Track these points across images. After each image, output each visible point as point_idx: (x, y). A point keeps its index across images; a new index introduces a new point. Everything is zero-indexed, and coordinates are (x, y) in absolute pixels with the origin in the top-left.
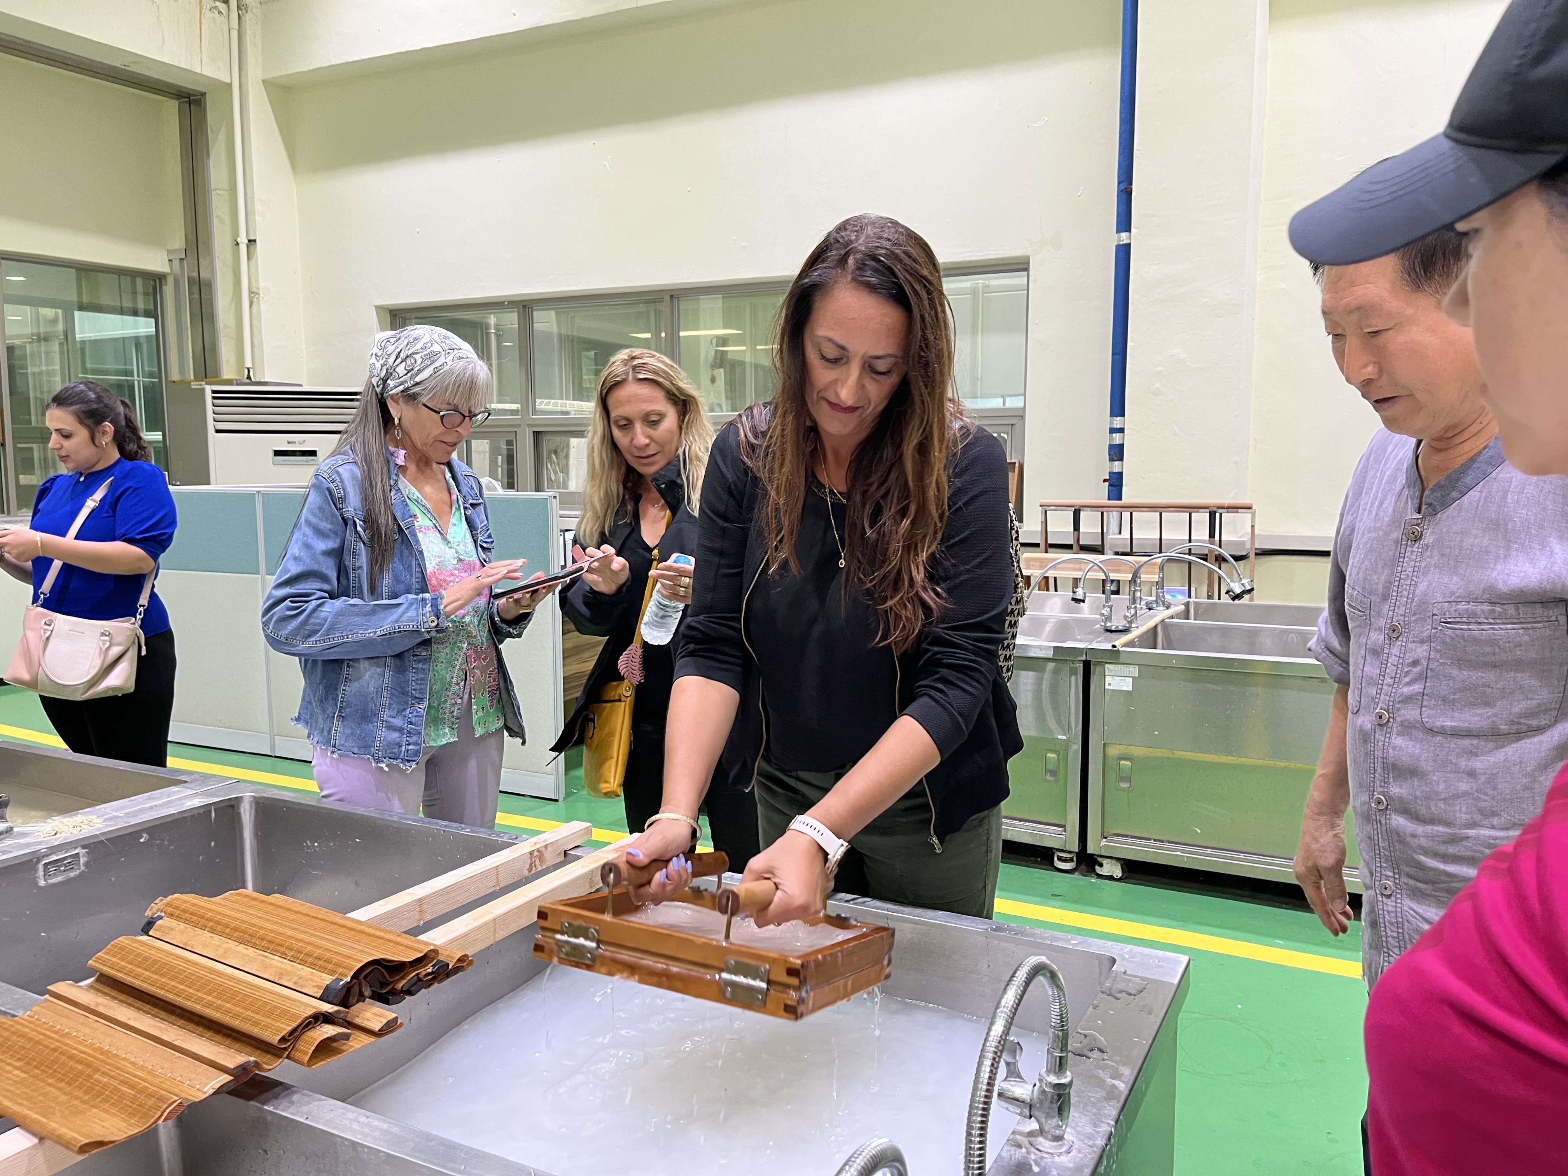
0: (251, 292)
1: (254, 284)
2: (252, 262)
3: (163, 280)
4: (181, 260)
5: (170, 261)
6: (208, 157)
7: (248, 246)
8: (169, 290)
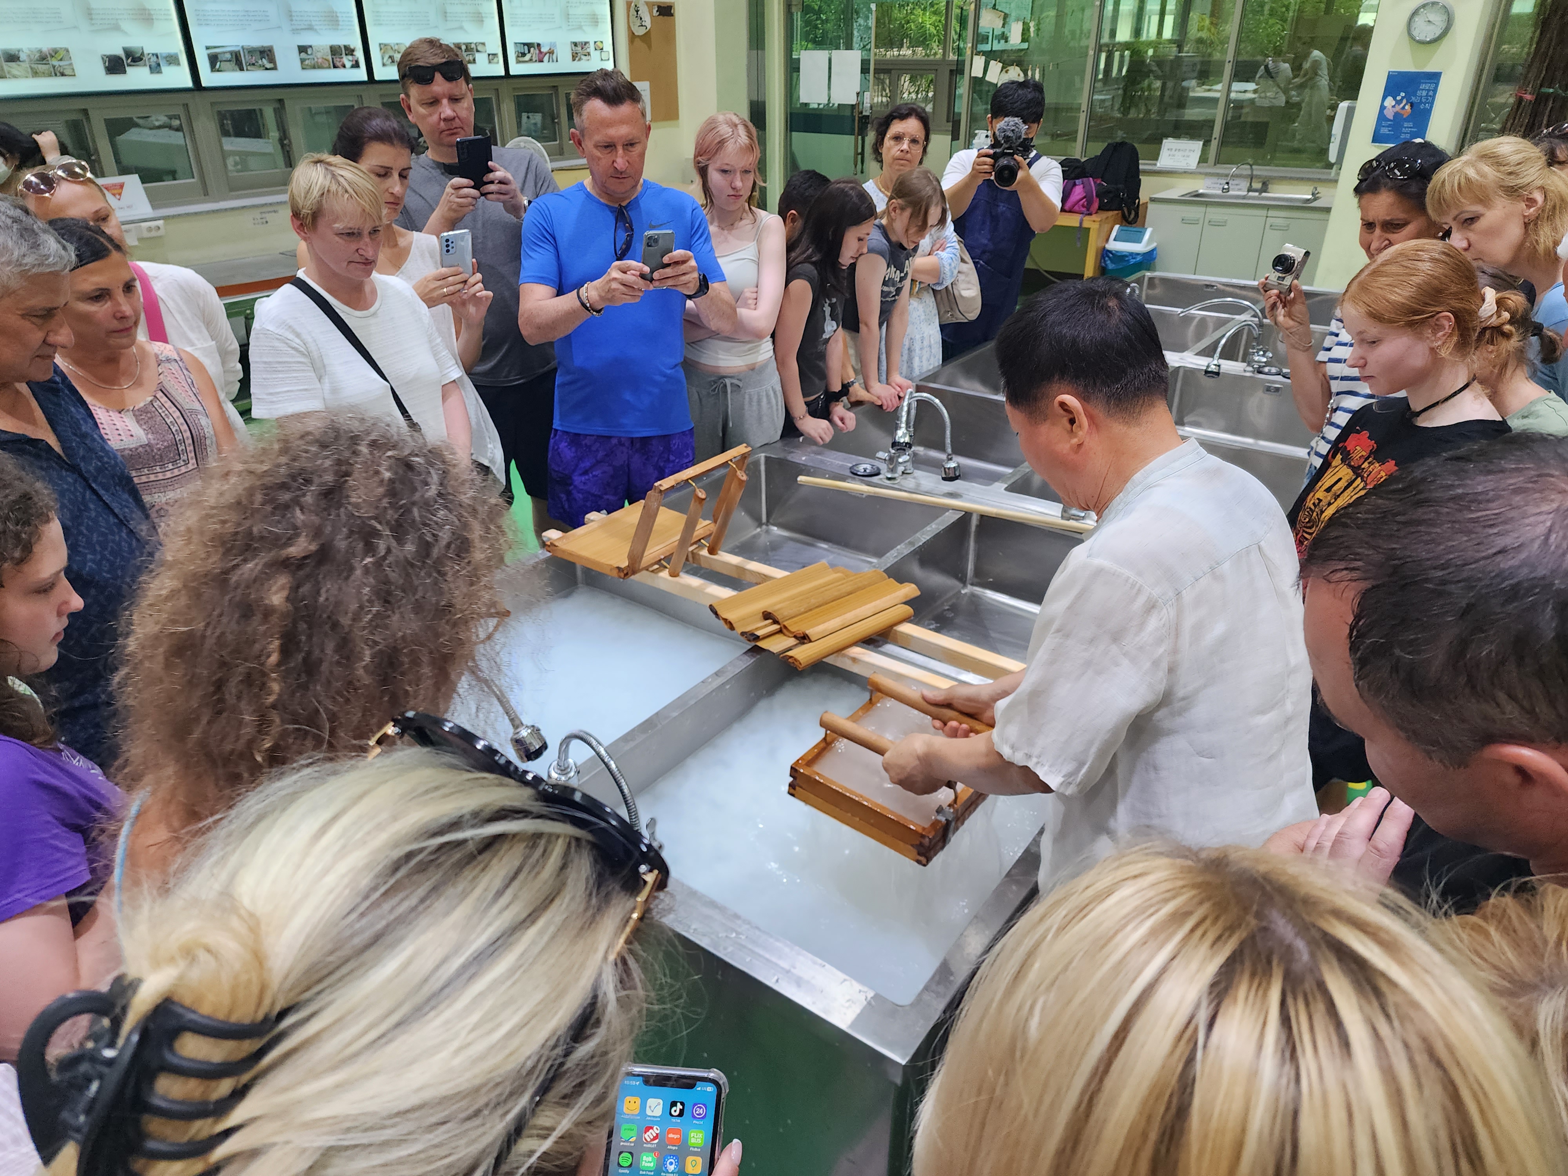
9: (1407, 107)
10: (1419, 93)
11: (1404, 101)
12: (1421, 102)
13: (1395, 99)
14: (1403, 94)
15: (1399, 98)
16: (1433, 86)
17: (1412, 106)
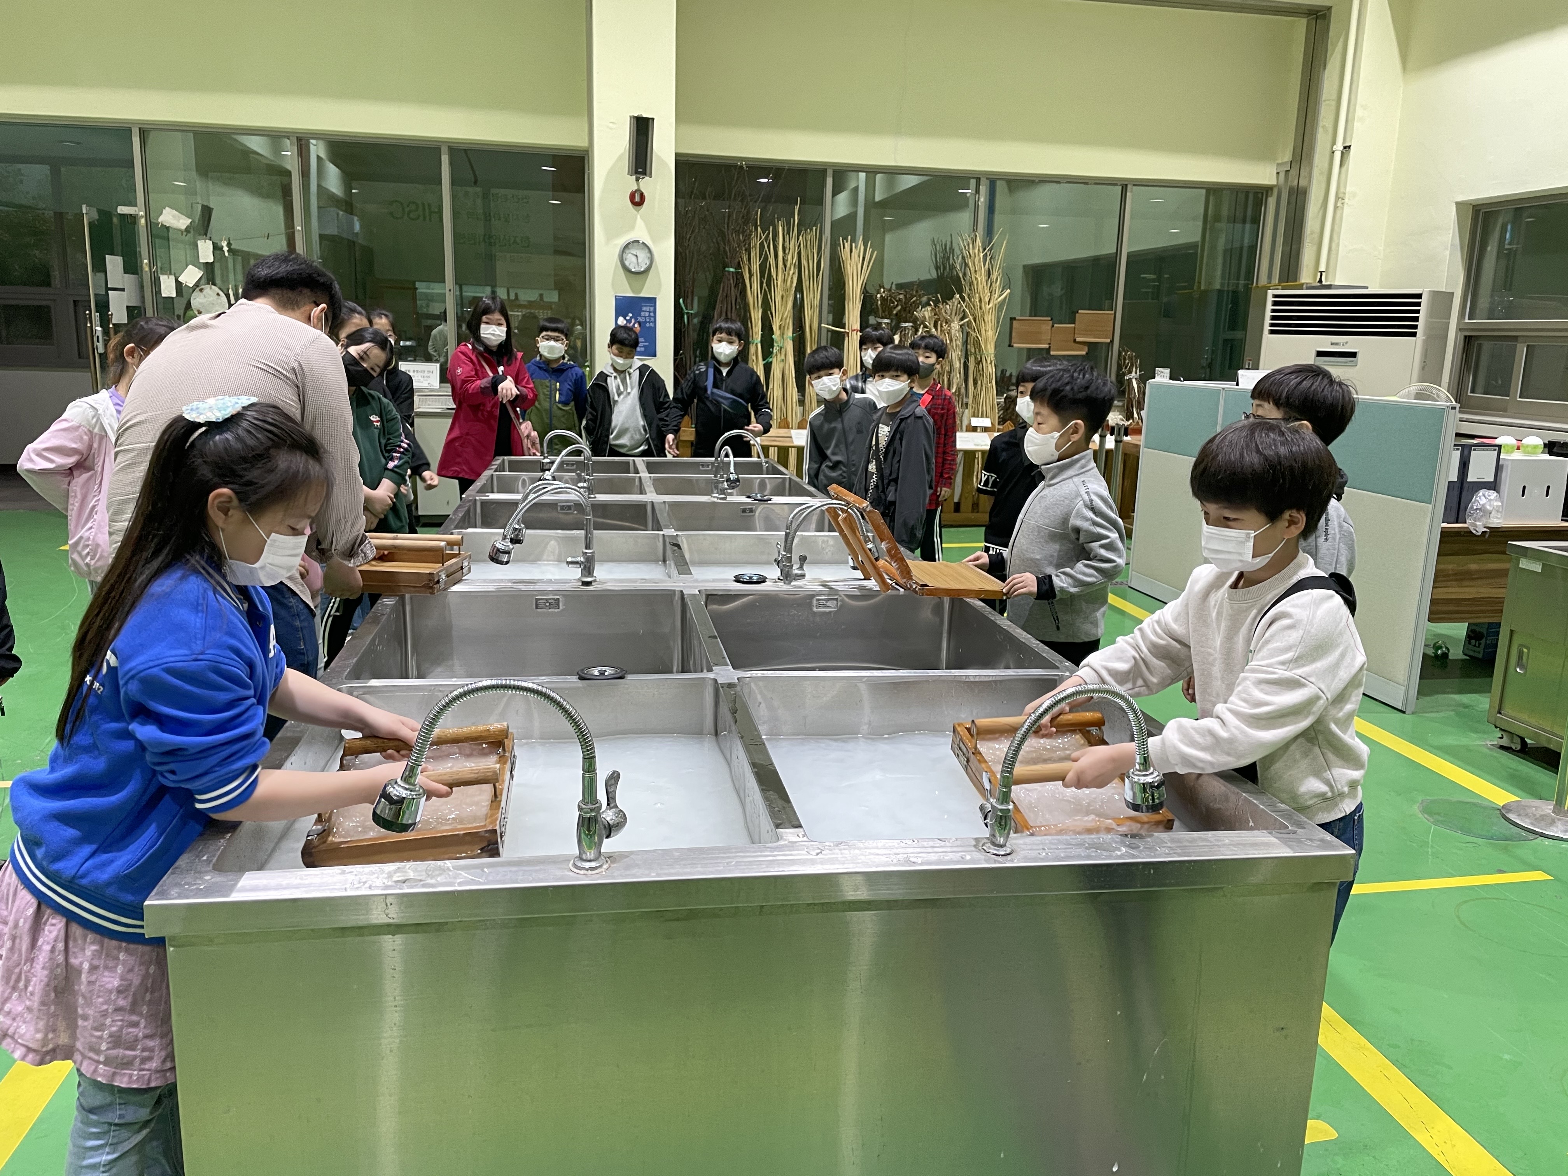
0: (1337, 198)
1: (1342, 190)
2: (1344, 169)
3: (1270, 193)
4: (1287, 171)
5: (1278, 173)
6: (1325, 68)
7: (1342, 152)
8: (1272, 201)
9: (636, 325)
10: (643, 314)
11: (633, 321)
12: (646, 322)
13: (625, 319)
14: (630, 315)
15: (628, 318)
16: (652, 309)
17: (640, 324)
